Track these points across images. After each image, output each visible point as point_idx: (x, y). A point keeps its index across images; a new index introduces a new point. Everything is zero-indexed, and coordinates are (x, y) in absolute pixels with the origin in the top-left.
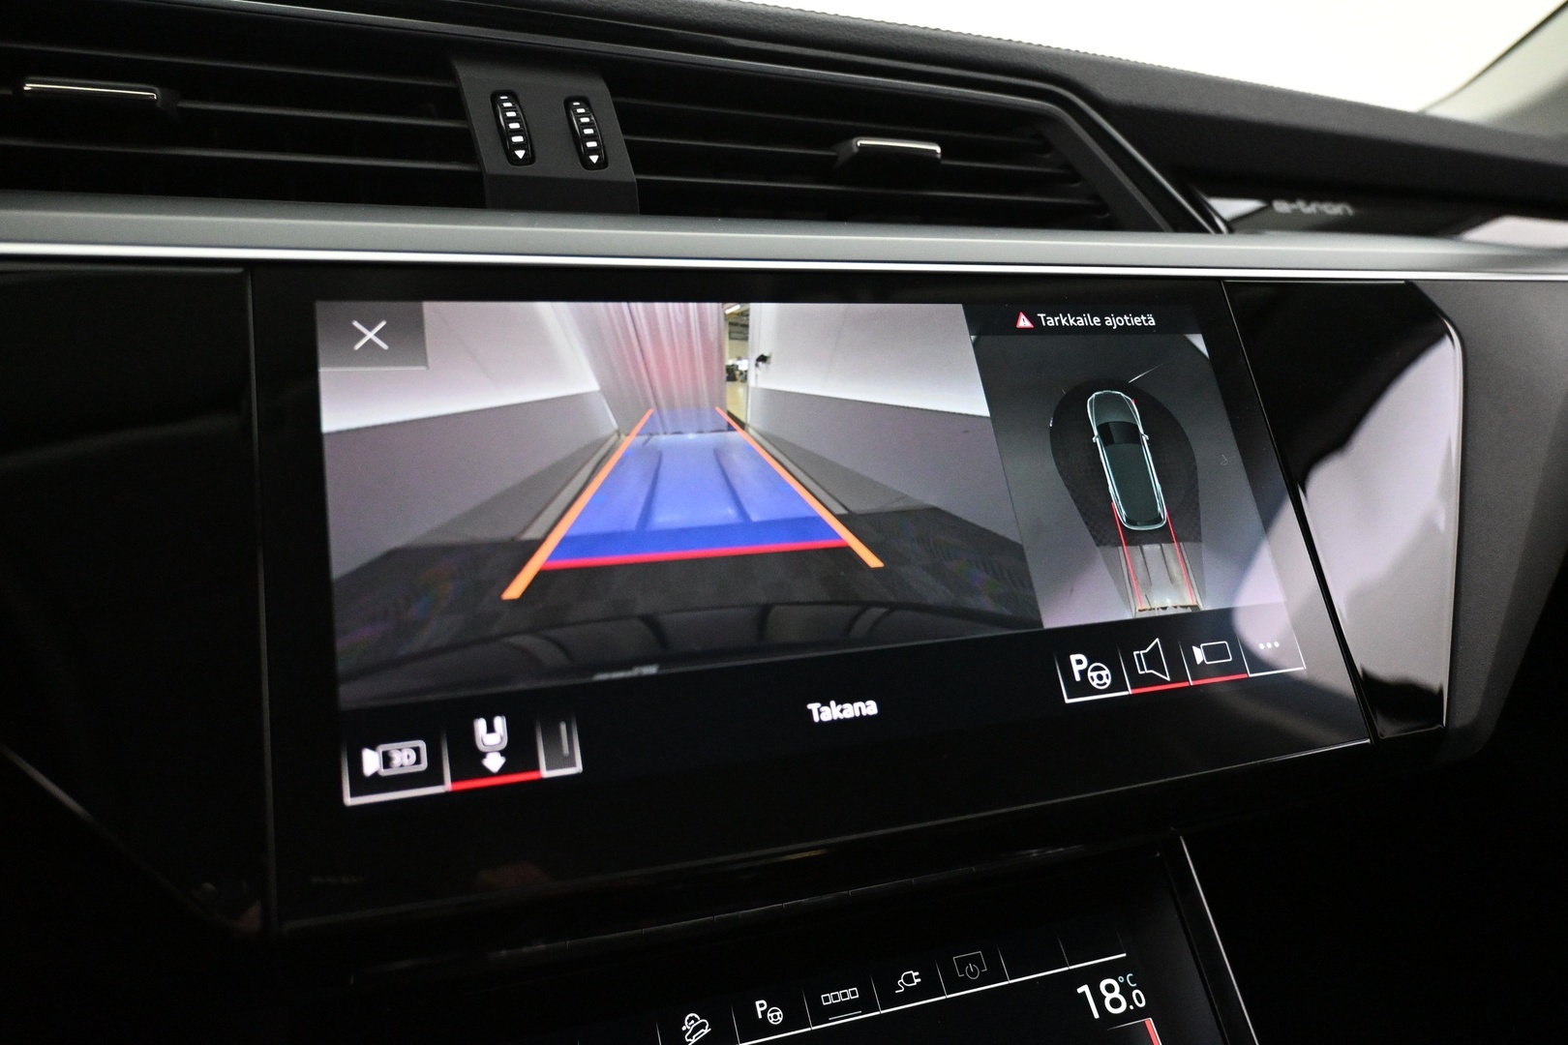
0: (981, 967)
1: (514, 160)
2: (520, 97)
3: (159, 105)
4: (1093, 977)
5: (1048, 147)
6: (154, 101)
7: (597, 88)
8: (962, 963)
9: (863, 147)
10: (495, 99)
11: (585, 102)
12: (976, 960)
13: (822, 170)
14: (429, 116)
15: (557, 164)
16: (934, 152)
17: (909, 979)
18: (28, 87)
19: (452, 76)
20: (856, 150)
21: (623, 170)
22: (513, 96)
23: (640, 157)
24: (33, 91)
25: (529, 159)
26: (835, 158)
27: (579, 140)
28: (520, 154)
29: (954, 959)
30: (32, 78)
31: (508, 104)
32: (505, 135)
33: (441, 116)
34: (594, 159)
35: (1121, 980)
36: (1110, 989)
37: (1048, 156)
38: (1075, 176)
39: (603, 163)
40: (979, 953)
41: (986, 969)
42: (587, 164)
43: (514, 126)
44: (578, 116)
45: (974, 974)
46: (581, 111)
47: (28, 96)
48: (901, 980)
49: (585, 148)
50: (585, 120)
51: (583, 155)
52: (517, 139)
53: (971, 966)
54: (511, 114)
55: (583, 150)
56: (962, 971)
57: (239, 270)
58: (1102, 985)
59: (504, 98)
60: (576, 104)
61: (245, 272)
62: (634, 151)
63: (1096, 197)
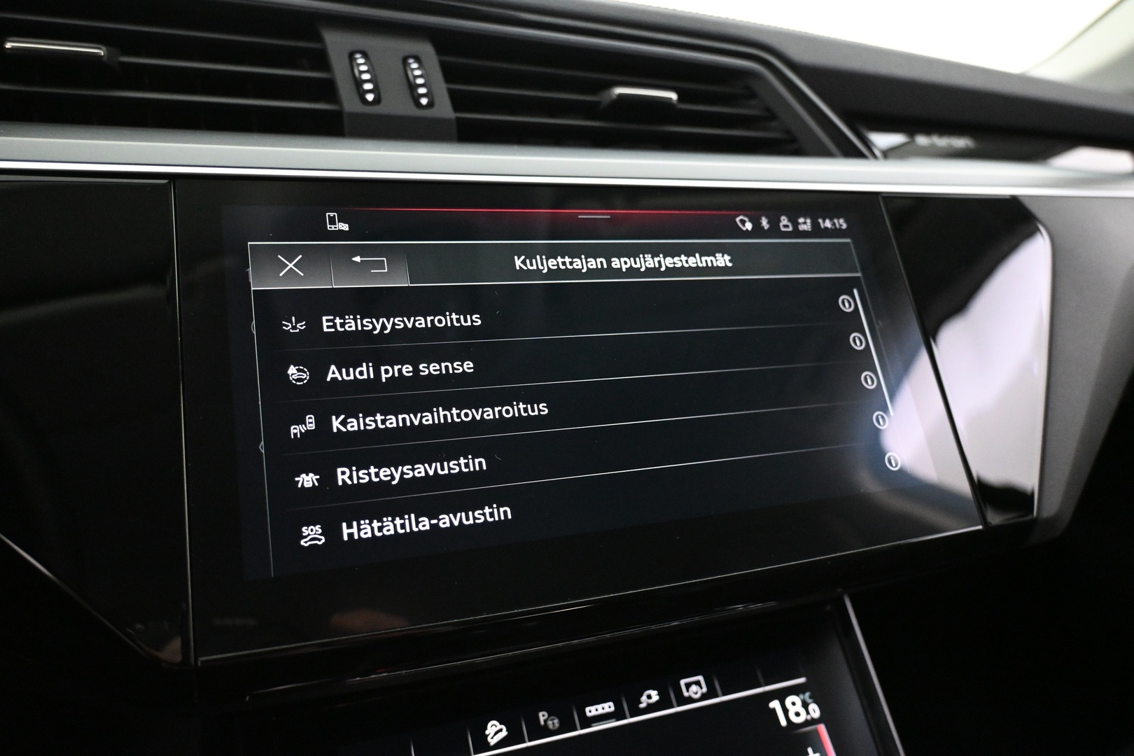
0: (701, 688)
1: (365, 102)
2: (370, 55)
3: (105, 59)
4: (781, 695)
5: (753, 95)
6: (101, 56)
7: (426, 49)
8: (688, 686)
9: (621, 96)
10: (351, 57)
11: (417, 59)
12: (698, 683)
13: (590, 111)
14: (303, 69)
15: (397, 105)
16: (671, 99)
17: (649, 697)
18: (9, 45)
19: (320, 39)
20: (614, 97)
21: (445, 109)
22: (365, 55)
23: (458, 100)
24: (13, 49)
25: (377, 101)
26: (598, 103)
27: (413, 87)
28: (370, 97)
29: (683, 682)
30: (11, 39)
31: (361, 61)
32: (359, 83)
33: (312, 69)
34: (424, 101)
35: (802, 696)
36: (794, 704)
37: (753, 102)
38: (773, 117)
39: (431, 105)
40: (700, 678)
41: (705, 690)
42: (419, 105)
43: (366, 76)
44: (413, 70)
45: (696, 693)
46: (415, 66)
47: (9, 52)
48: (644, 698)
49: (418, 93)
50: (418, 73)
51: (416, 99)
52: (368, 86)
53: (694, 688)
54: (364, 68)
55: (415, 95)
56: (688, 691)
57: (165, 181)
58: (789, 700)
59: (358, 56)
60: (411, 61)
61: (169, 183)
62: (453, 95)
63: (788, 132)
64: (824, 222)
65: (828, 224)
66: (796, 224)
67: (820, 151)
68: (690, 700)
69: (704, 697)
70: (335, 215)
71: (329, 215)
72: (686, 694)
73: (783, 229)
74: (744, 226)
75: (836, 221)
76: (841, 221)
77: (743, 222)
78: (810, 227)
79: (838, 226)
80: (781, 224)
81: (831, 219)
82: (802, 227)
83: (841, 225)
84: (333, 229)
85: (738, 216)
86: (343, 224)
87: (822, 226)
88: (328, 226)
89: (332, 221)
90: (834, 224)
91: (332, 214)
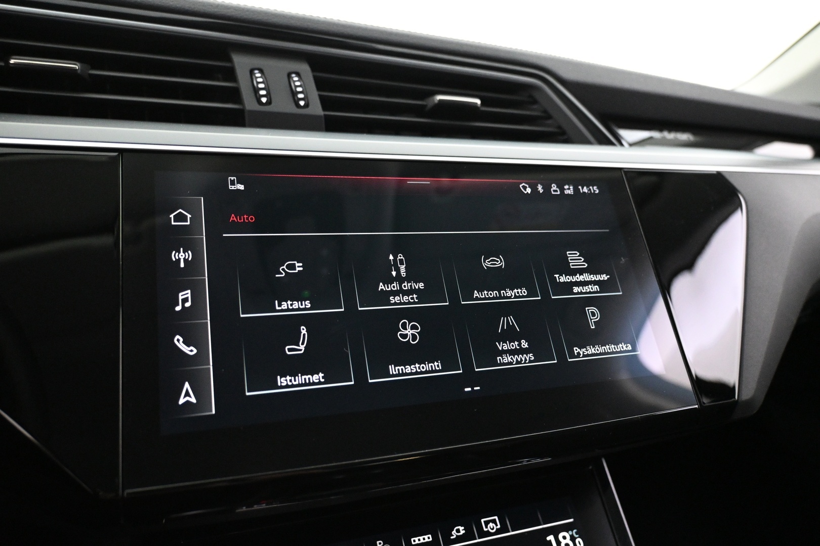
0: (497, 525)
1: (260, 103)
2: (265, 71)
3: (79, 72)
4: (555, 531)
5: (535, 102)
6: (76, 70)
7: (305, 68)
8: (487, 523)
9: (440, 101)
10: (252, 72)
11: (298, 74)
12: (494, 521)
13: (419, 111)
14: (218, 80)
15: (283, 105)
16: (477, 103)
17: (458, 531)
18: (12, 61)
19: (230, 60)
20: (436, 102)
21: (317, 109)
22: (261, 71)
23: (326, 103)
24: (14, 64)
25: (269, 102)
26: (424, 106)
27: (294, 94)
28: (264, 100)
29: (483, 520)
30: (14, 57)
31: (258, 75)
32: (256, 90)
33: (225, 80)
34: (302, 103)
35: (570, 533)
36: (564, 538)
37: (535, 107)
38: (549, 117)
39: (306, 106)
40: (496, 518)
41: (499, 526)
42: (298, 106)
43: (261, 86)
44: (294, 82)
45: (493, 529)
46: (296, 79)
47: (11, 65)
48: (454, 532)
49: (297, 97)
50: (298, 84)
51: (296, 102)
52: (263, 92)
53: (491, 525)
54: (260, 80)
55: (296, 99)
56: (486, 527)
57: (115, 154)
58: (561, 536)
59: (256, 71)
60: (293, 75)
61: (119, 155)
62: (323, 99)
63: (560, 127)
64: (583, 189)
65: (585, 190)
66: (562, 190)
67: (581, 140)
68: (489, 534)
69: (498, 532)
70: (234, 179)
71: (230, 179)
72: (485, 529)
73: (553, 193)
74: (526, 190)
75: (591, 187)
76: (595, 188)
77: (525, 188)
78: (572, 191)
79: (592, 192)
80: (552, 189)
81: (588, 187)
82: (567, 192)
83: (594, 191)
84: (233, 188)
85: (522, 184)
86: (240, 185)
87: (581, 191)
88: (230, 186)
89: (233, 183)
90: (590, 190)
91: (232, 178)
